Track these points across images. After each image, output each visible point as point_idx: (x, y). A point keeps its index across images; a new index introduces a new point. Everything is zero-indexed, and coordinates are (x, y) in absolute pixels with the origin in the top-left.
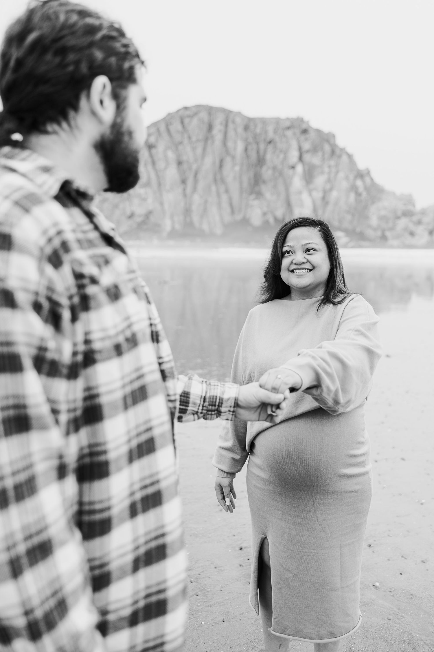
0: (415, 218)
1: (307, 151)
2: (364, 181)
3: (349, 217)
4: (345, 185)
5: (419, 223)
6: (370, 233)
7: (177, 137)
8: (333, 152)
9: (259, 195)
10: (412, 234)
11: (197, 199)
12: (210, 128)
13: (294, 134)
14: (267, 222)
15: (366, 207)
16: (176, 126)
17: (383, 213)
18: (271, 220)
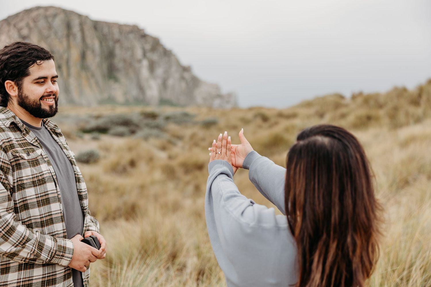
0: (224, 100)
1: (149, 51)
2: (188, 74)
4: (177, 75)
7: (46, 32)
8: (165, 53)
9: (116, 80)
12: (69, 26)
13: (136, 37)
15: (192, 91)
16: (42, 23)
17: (204, 95)
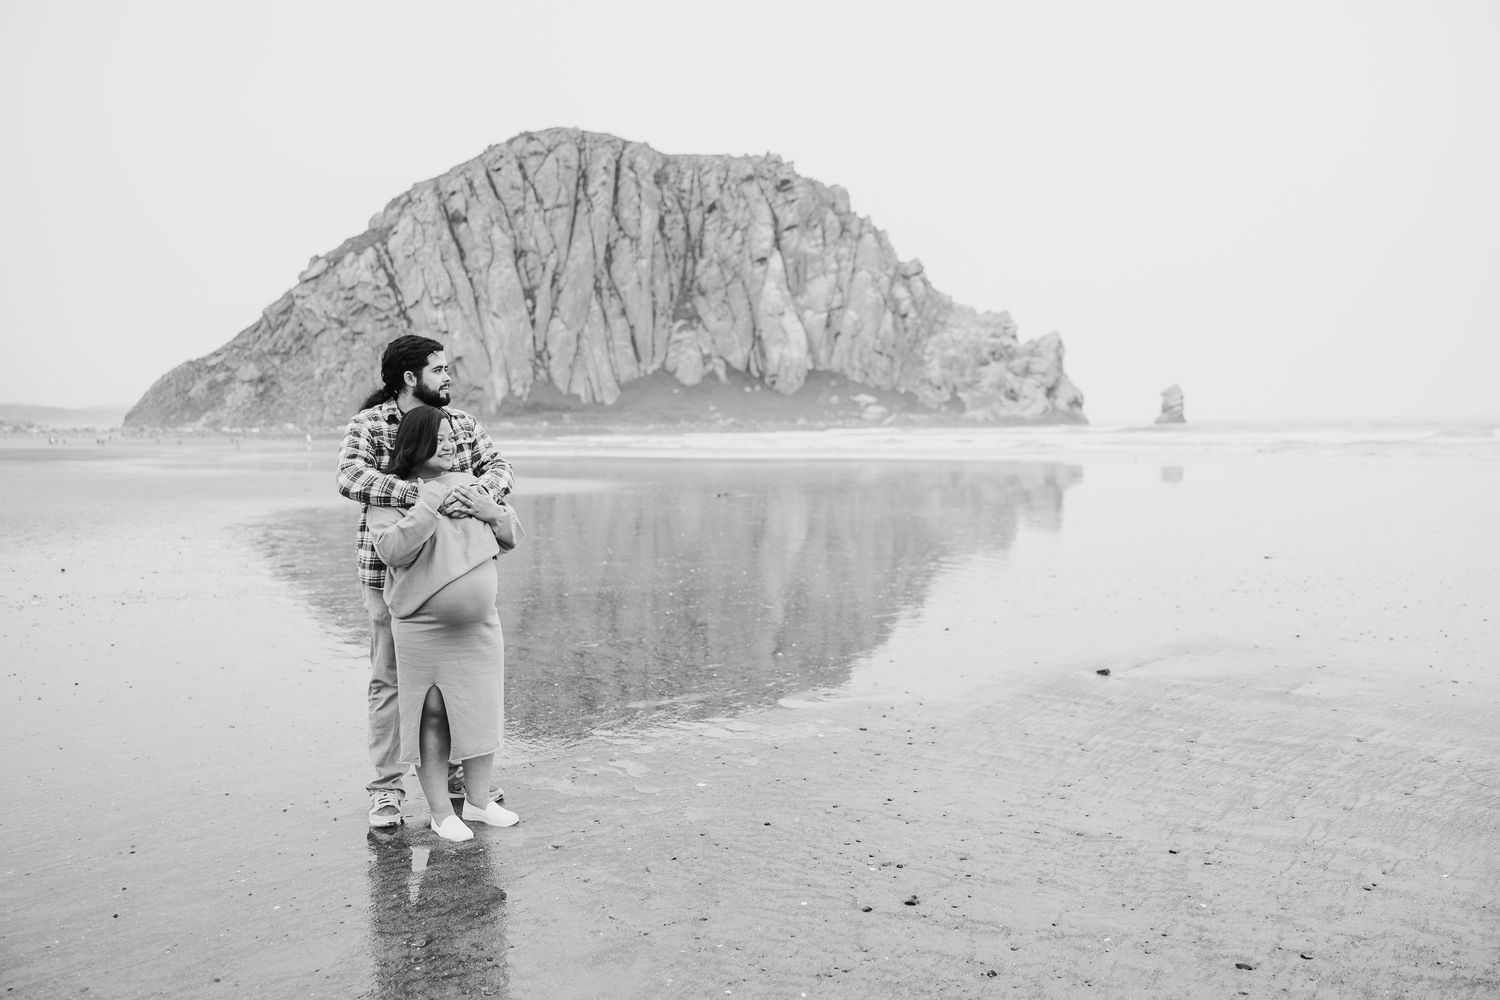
0: (1017, 363)
1: (789, 228)
2: (909, 288)
3: (883, 363)
4: (871, 296)
5: (1027, 371)
6: (927, 394)
7: (513, 200)
8: (844, 229)
9: (693, 319)
10: (1013, 395)
11: (559, 332)
12: (583, 178)
13: (762, 191)
14: (712, 375)
15: (917, 341)
16: (509, 176)
17: (952, 352)
18: (721, 372)
